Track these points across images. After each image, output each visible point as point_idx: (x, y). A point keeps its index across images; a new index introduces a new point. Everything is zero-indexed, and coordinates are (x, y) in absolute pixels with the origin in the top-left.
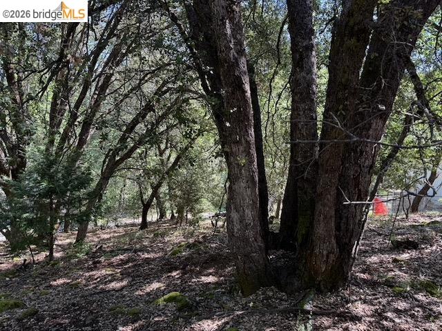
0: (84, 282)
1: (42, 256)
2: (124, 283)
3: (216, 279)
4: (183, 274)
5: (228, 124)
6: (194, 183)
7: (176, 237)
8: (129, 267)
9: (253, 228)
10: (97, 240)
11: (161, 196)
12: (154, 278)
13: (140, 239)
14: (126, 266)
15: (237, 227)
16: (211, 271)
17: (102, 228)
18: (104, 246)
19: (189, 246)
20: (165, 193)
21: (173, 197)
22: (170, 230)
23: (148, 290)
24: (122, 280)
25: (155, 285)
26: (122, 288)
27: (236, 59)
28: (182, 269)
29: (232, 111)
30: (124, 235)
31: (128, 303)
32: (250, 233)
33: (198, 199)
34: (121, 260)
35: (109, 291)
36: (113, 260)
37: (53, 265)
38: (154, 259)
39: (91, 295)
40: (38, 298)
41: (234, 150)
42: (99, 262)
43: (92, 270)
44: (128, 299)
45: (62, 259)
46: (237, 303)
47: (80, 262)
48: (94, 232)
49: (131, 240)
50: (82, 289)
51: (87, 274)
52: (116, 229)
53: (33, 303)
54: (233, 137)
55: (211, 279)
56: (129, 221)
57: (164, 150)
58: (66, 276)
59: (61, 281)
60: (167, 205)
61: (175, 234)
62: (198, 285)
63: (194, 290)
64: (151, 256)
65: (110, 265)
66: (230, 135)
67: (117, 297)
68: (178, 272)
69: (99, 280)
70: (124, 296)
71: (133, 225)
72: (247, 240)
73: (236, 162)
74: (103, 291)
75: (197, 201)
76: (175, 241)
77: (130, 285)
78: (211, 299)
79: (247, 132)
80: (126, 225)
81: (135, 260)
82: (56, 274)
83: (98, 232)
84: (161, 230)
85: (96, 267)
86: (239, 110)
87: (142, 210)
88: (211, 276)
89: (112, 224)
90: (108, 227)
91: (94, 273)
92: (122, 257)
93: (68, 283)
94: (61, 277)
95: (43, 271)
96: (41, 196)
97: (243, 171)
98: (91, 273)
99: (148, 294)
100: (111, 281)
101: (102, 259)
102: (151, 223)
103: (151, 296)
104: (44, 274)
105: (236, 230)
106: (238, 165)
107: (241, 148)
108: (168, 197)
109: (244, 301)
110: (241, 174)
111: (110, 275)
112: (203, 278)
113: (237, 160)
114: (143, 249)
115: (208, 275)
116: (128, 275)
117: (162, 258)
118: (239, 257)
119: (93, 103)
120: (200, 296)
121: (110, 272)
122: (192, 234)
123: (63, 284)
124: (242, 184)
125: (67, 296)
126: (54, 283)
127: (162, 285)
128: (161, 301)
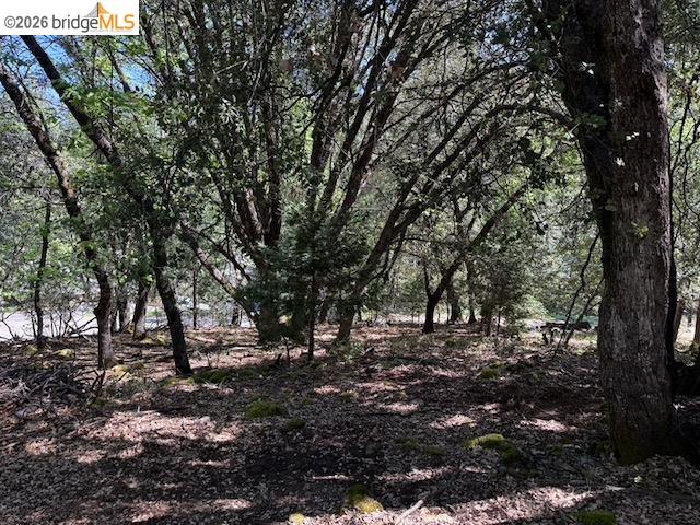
0: (356, 395)
1: (297, 353)
2: (413, 407)
3: (563, 427)
4: (504, 409)
5: (620, 162)
6: (514, 267)
7: (482, 351)
8: (417, 385)
9: (651, 350)
10: (362, 340)
11: (455, 285)
12: (457, 408)
13: (426, 346)
14: (413, 383)
15: (619, 345)
16: (553, 413)
17: (369, 323)
18: (377, 350)
19: (510, 369)
20: (461, 281)
21: (474, 288)
22: (470, 339)
23: (450, 423)
24: (408, 402)
25: (459, 419)
26: (410, 414)
27: (645, 45)
28: (500, 402)
29: (629, 138)
30: (400, 338)
31: (422, 436)
32: (645, 360)
33: (520, 295)
34: (404, 372)
35: (392, 414)
36: (394, 370)
37: (314, 366)
38: (454, 380)
39: (368, 415)
40: (301, 406)
41: (626, 208)
42: (375, 371)
43: (366, 381)
44: (420, 431)
45: (324, 359)
46: (607, 473)
47: (347, 367)
48: (358, 328)
49: (412, 347)
50: (355, 405)
51: (360, 385)
52: (388, 328)
53: (296, 412)
54: (628, 184)
55: (553, 425)
56: (406, 319)
57: (465, 212)
58: (331, 383)
59: (326, 389)
60: (465, 300)
61: (480, 347)
62: (531, 432)
63: (524, 437)
64: (449, 373)
65: (390, 377)
66: (621, 181)
67: (404, 425)
68: (494, 405)
69: (376, 395)
70: (414, 426)
71: (412, 325)
72: (639, 370)
73: (629, 230)
74: (383, 413)
75: (518, 298)
76: (483, 358)
77: (421, 411)
78: (558, 457)
79: (656, 175)
80: (401, 325)
81: (425, 376)
82: (319, 379)
83: (363, 329)
84: (455, 338)
85: (370, 376)
86: (643, 137)
87: (425, 304)
88: (553, 421)
89: (381, 320)
90: (377, 324)
91: (369, 385)
92: (405, 369)
93: (336, 393)
94: (326, 383)
95: (301, 372)
96: (302, 271)
97: (641, 248)
98: (365, 385)
99: (451, 430)
100: (393, 401)
101: (379, 367)
102: (439, 326)
103: (456, 434)
104: (304, 376)
105: (617, 351)
106: (633, 236)
107: (642, 206)
108: (466, 288)
109: (622, 471)
110: (636, 251)
111: (390, 391)
112: (539, 422)
113: (632, 227)
114: (434, 362)
115: (548, 419)
116: (417, 396)
117: (467, 381)
118: (619, 397)
119: (367, 140)
120: (538, 448)
121: (391, 388)
122: (511, 350)
123: (330, 393)
124: (637, 270)
125: (337, 411)
126: (319, 391)
127: (470, 420)
128: (474, 444)
